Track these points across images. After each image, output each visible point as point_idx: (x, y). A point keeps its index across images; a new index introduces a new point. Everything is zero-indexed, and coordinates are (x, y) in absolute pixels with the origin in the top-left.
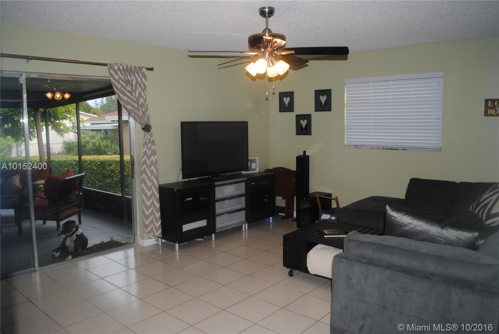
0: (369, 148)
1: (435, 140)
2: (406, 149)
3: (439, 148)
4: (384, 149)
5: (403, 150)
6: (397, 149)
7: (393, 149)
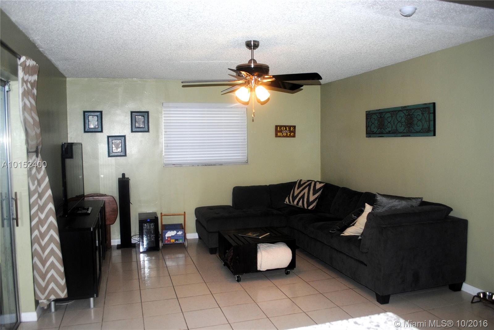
0: (190, 166)
1: (242, 156)
2: (222, 164)
3: (244, 161)
4: (203, 165)
5: (220, 165)
6: (214, 165)
7: (212, 165)
